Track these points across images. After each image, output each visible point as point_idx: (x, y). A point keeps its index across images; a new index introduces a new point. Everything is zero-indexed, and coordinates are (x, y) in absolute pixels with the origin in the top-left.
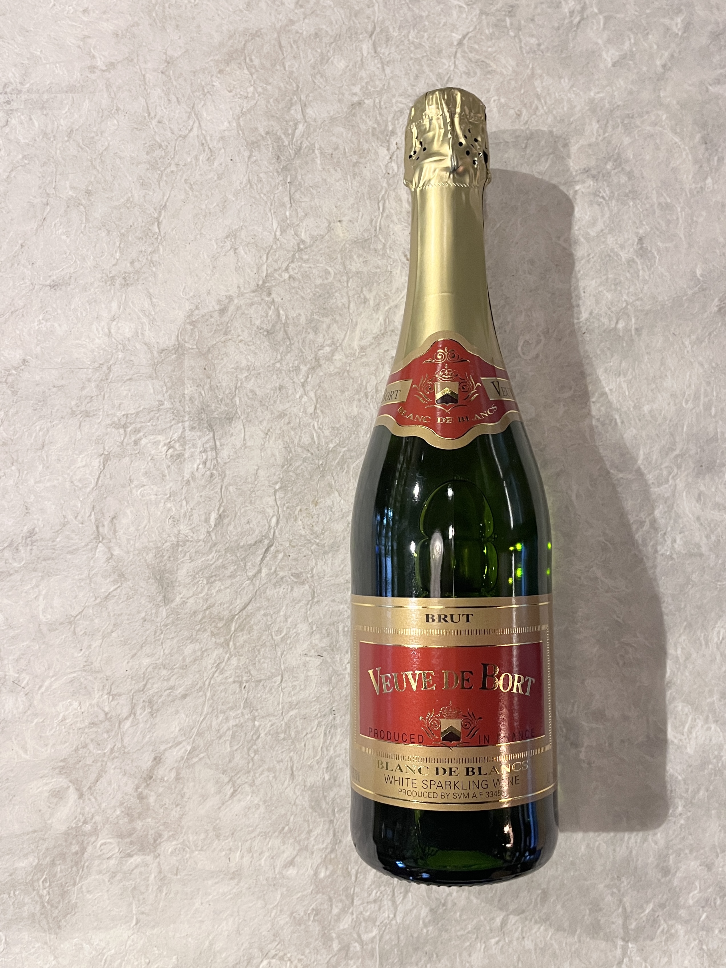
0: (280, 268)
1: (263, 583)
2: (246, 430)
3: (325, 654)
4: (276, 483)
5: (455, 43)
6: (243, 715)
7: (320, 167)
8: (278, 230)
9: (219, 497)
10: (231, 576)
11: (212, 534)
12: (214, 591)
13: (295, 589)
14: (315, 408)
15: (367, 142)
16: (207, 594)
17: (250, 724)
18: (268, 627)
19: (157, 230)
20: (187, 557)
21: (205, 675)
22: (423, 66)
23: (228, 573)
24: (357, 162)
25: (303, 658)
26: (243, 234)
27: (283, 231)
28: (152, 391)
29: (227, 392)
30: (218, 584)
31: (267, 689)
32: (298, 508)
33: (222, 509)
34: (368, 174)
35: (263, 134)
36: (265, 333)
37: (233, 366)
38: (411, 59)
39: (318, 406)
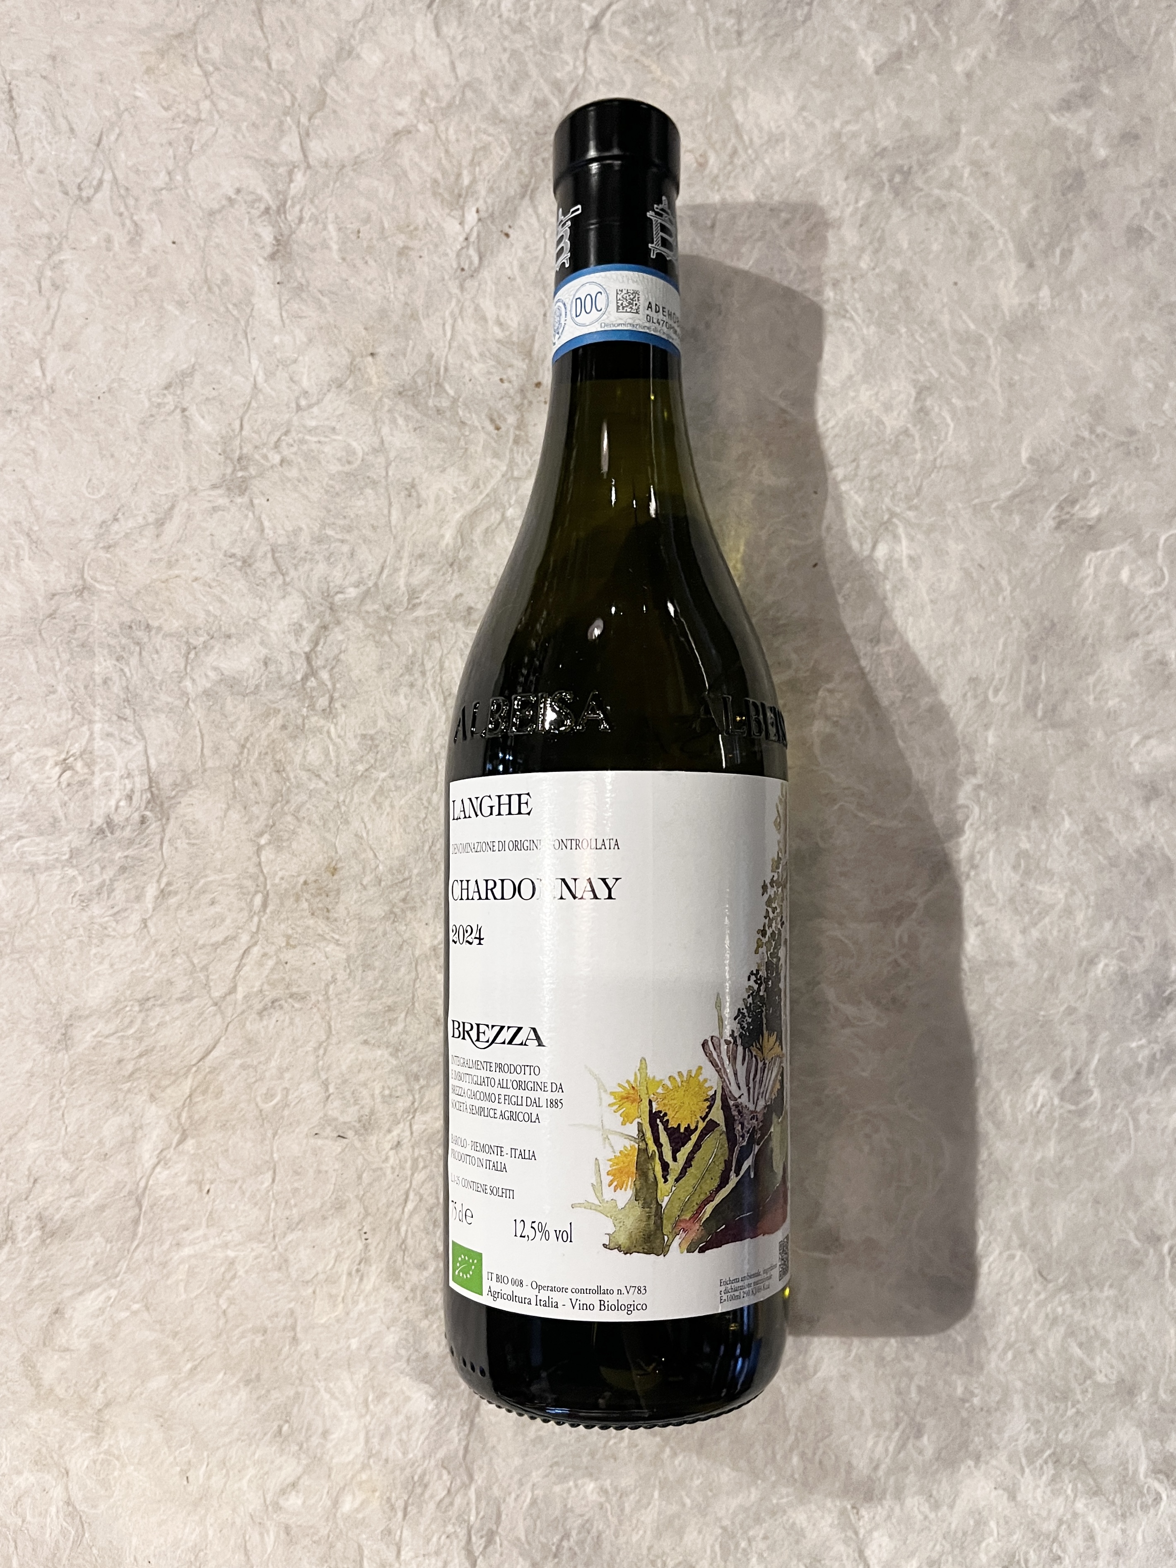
0: (264, 444)
1: (239, 1011)
2: (206, 737)
3: (350, 1134)
4: (261, 834)
5: (587, 25)
6: (206, 1238)
7: (336, 256)
8: (261, 373)
9: (159, 860)
10: (181, 999)
11: (149, 924)
12: (153, 1024)
13: (297, 1020)
14: (332, 700)
15: (422, 207)
16: (140, 1030)
17: (220, 1255)
18: (249, 1086)
19: (39, 373)
20: (106, 965)
21: (139, 1170)
22: (526, 64)
23: (177, 992)
24: (406, 248)
25: (312, 1141)
26: (198, 378)
27: (269, 375)
28: (34, 667)
29: (170, 670)
30: (158, 1012)
31: (247, 1194)
32: (302, 880)
33: (164, 880)
34: (426, 269)
35: (231, 193)
36: (239, 564)
37: (181, 622)
38: (505, 50)
39: (336, 695)
